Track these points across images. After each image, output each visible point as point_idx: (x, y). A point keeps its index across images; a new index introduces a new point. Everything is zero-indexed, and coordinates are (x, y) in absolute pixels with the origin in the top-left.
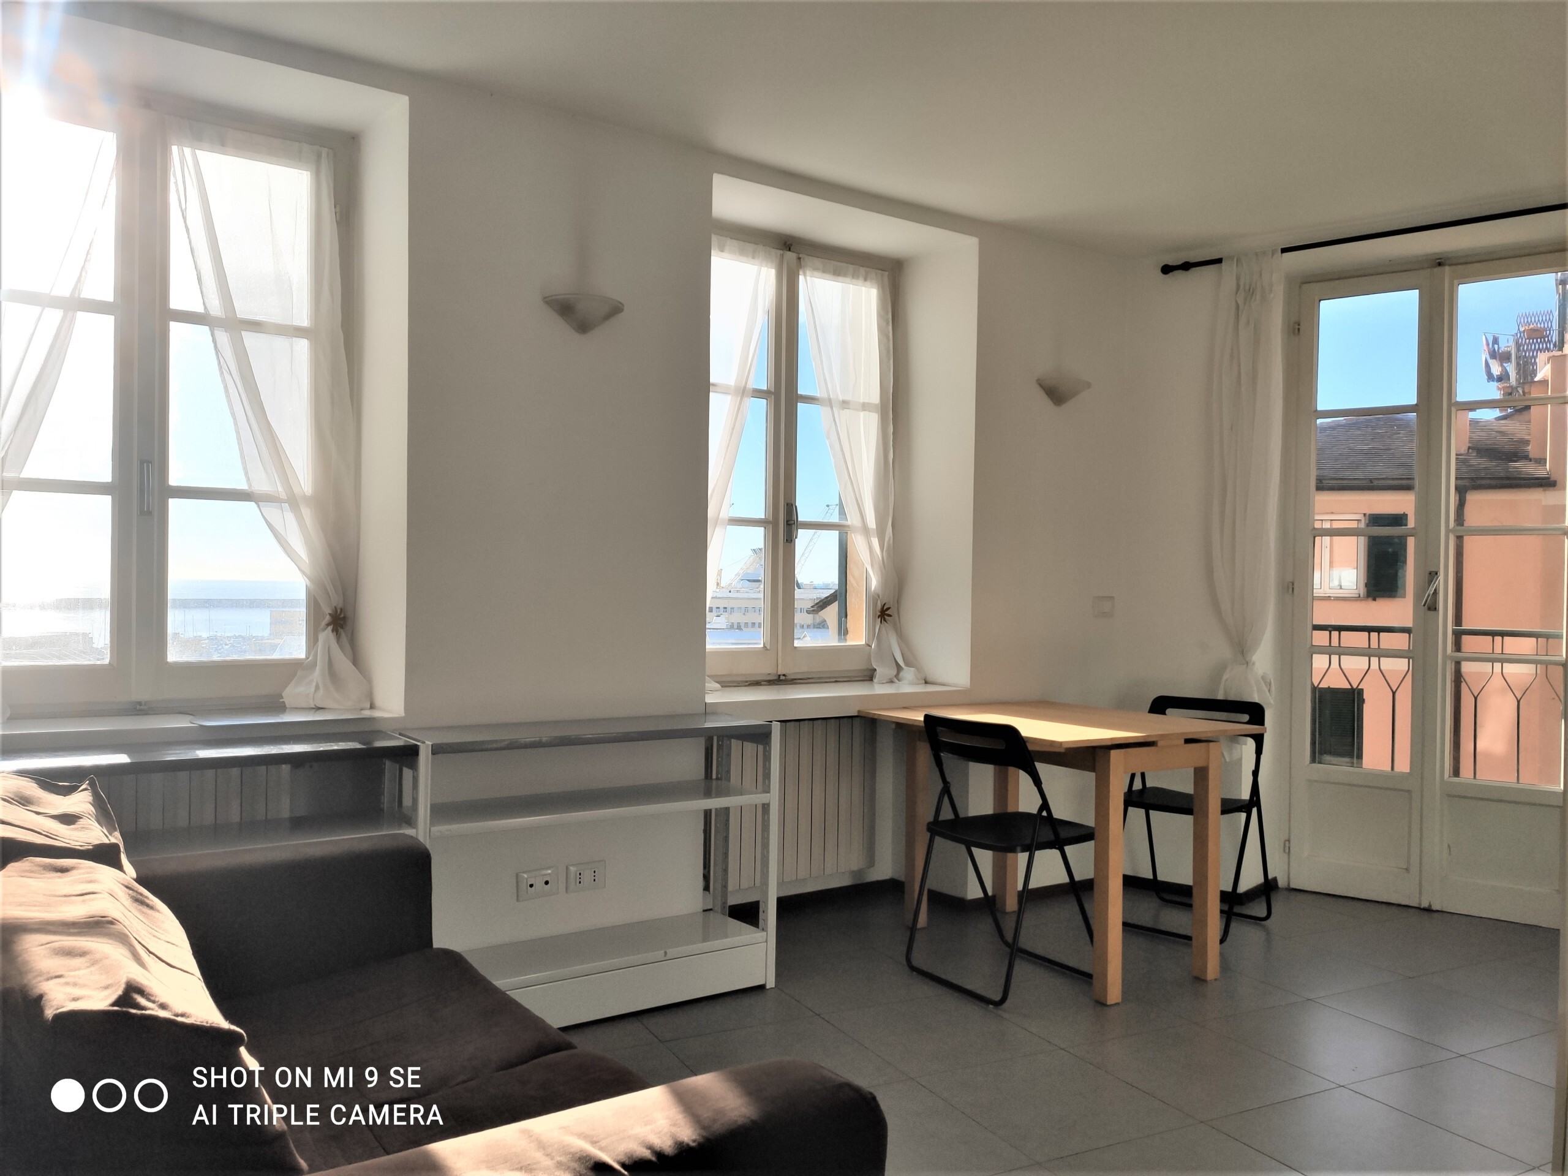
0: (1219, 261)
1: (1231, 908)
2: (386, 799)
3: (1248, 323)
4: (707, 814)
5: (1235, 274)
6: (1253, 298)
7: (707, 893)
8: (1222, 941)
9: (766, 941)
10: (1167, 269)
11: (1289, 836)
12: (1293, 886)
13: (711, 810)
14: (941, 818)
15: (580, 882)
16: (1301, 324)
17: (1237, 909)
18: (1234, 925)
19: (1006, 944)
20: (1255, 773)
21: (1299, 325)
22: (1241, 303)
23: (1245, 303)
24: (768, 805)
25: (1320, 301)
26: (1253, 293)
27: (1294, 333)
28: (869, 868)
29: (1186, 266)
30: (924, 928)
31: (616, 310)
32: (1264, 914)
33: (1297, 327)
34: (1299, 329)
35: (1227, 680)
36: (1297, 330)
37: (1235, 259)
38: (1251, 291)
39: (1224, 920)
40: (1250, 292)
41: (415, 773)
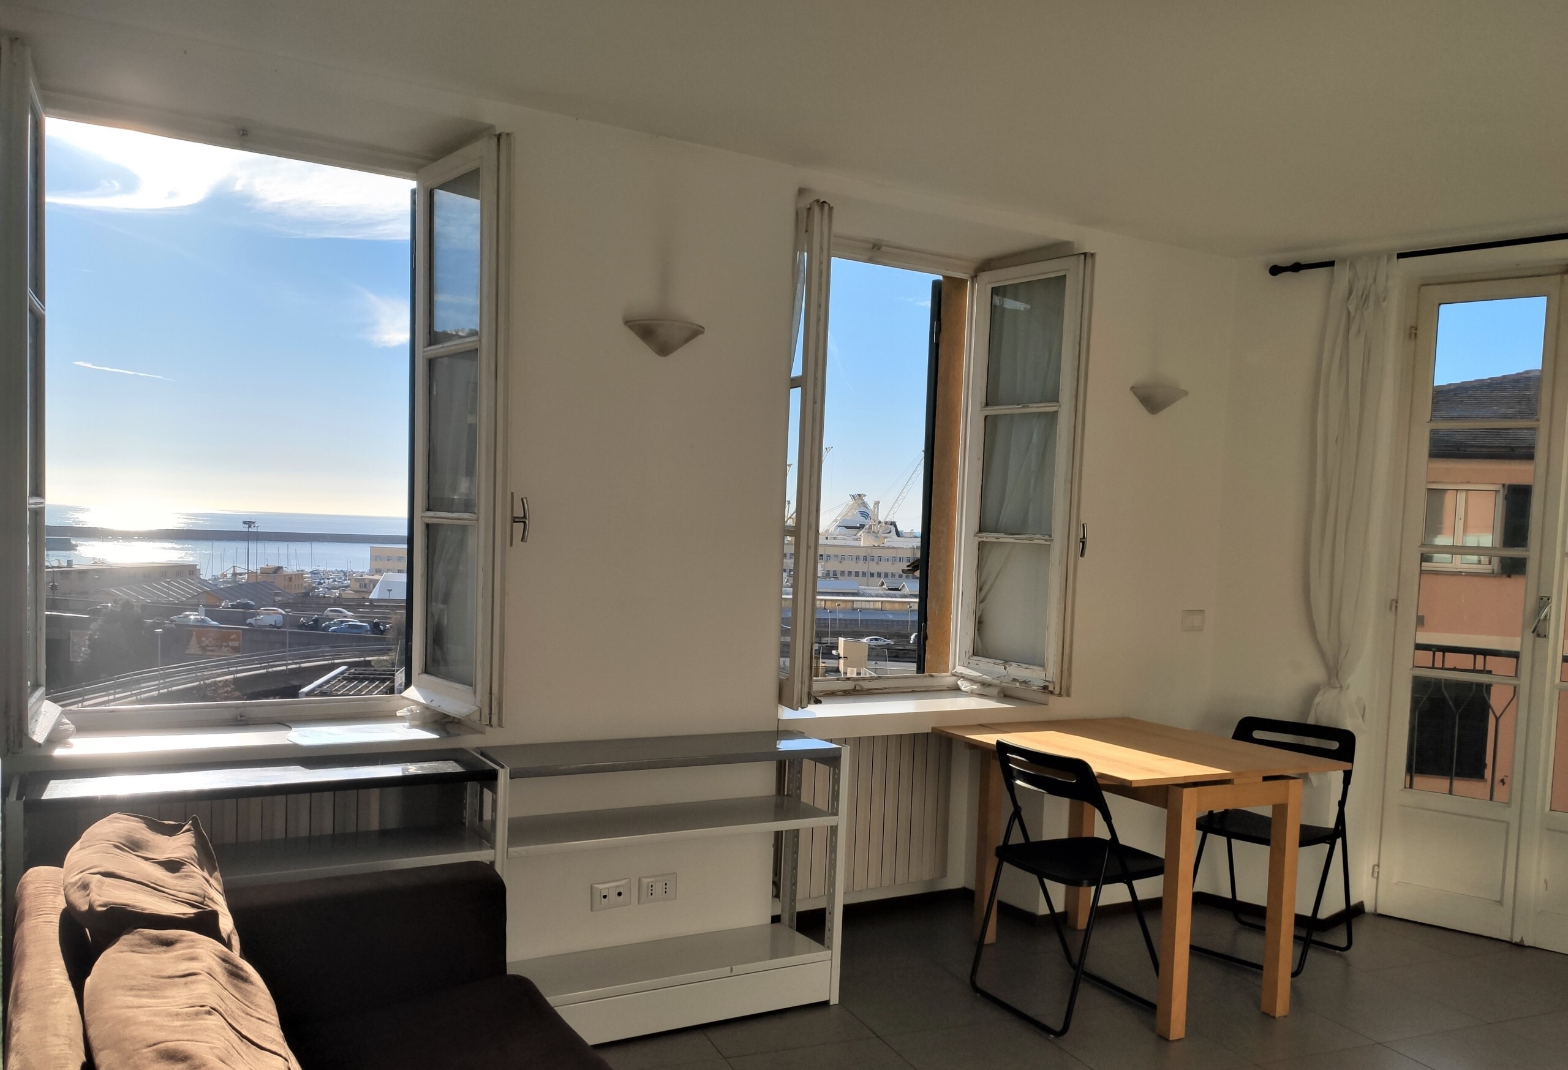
0: (1331, 264)
1: (1309, 934)
2: (467, 813)
3: (1359, 331)
4: (778, 835)
5: (1347, 280)
6: (1366, 306)
7: (778, 900)
8: (1294, 975)
9: (831, 960)
10: (1275, 270)
11: (1379, 863)
12: (1380, 911)
13: (782, 831)
14: (1011, 842)
15: (652, 894)
16: (1419, 328)
17: (1315, 937)
18: (1312, 955)
19: (1074, 966)
20: (1342, 804)
21: (1416, 329)
22: (1352, 308)
23: (1356, 310)
24: (836, 827)
25: (1440, 304)
26: (1365, 301)
27: (1410, 338)
28: (940, 878)
29: (1297, 267)
30: (991, 945)
31: (696, 332)
32: (1344, 944)
33: (1413, 331)
34: (1416, 334)
35: (1318, 704)
36: (1413, 335)
37: (1348, 263)
38: (1364, 297)
39: (1301, 949)
40: (1365, 299)
41: (494, 795)
